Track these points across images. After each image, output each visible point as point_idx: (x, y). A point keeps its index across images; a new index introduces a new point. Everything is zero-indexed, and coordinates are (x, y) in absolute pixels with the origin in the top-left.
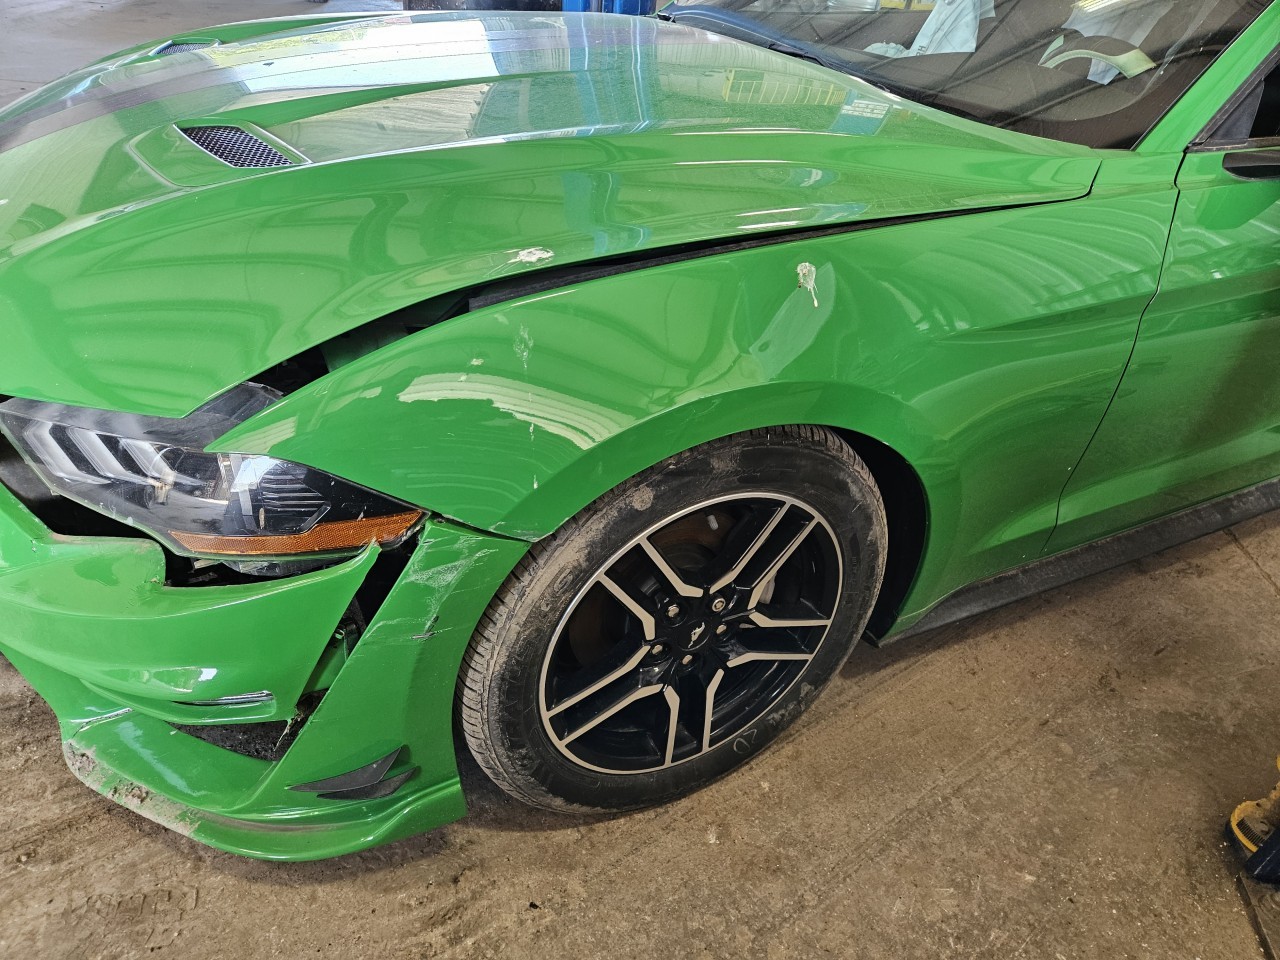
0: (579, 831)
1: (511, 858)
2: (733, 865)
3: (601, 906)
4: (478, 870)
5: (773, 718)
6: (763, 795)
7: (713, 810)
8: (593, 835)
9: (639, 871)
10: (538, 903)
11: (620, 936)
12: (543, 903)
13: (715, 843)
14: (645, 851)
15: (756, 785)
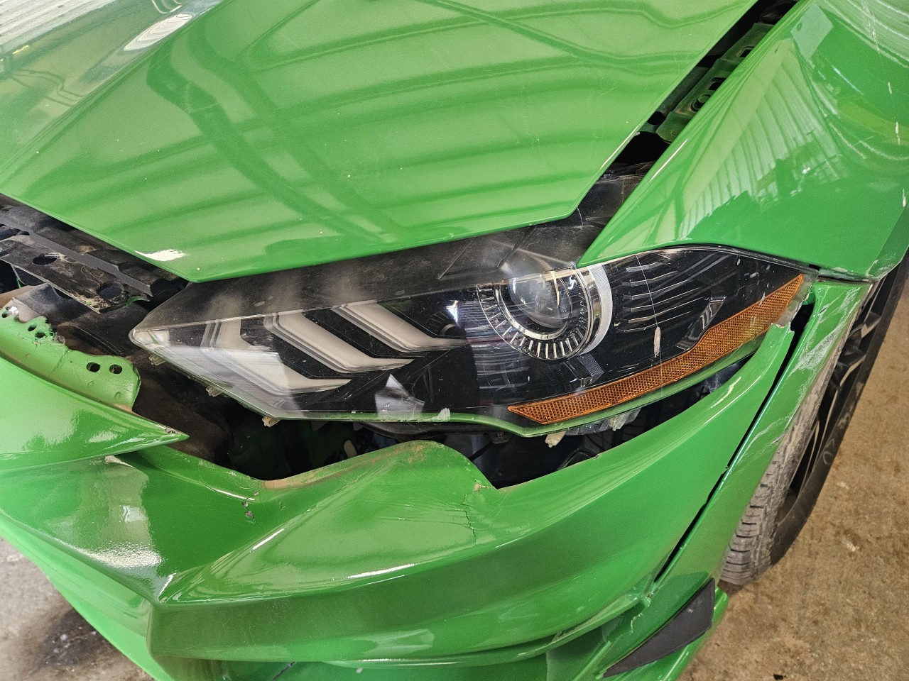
0: (747, 591)
1: (719, 643)
2: (887, 561)
3: (830, 649)
4: (701, 667)
5: (842, 424)
6: (849, 493)
7: (827, 523)
8: (761, 588)
9: (827, 602)
10: (779, 673)
11: (871, 669)
12: (783, 671)
13: (856, 549)
14: (814, 582)
15: (836, 488)
